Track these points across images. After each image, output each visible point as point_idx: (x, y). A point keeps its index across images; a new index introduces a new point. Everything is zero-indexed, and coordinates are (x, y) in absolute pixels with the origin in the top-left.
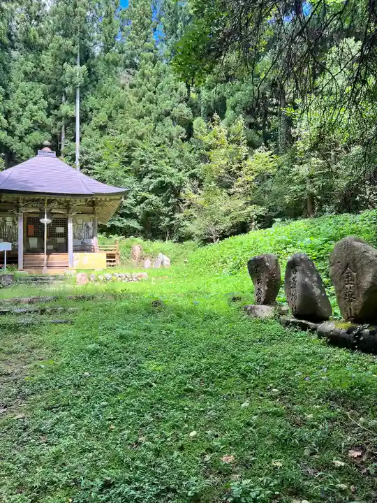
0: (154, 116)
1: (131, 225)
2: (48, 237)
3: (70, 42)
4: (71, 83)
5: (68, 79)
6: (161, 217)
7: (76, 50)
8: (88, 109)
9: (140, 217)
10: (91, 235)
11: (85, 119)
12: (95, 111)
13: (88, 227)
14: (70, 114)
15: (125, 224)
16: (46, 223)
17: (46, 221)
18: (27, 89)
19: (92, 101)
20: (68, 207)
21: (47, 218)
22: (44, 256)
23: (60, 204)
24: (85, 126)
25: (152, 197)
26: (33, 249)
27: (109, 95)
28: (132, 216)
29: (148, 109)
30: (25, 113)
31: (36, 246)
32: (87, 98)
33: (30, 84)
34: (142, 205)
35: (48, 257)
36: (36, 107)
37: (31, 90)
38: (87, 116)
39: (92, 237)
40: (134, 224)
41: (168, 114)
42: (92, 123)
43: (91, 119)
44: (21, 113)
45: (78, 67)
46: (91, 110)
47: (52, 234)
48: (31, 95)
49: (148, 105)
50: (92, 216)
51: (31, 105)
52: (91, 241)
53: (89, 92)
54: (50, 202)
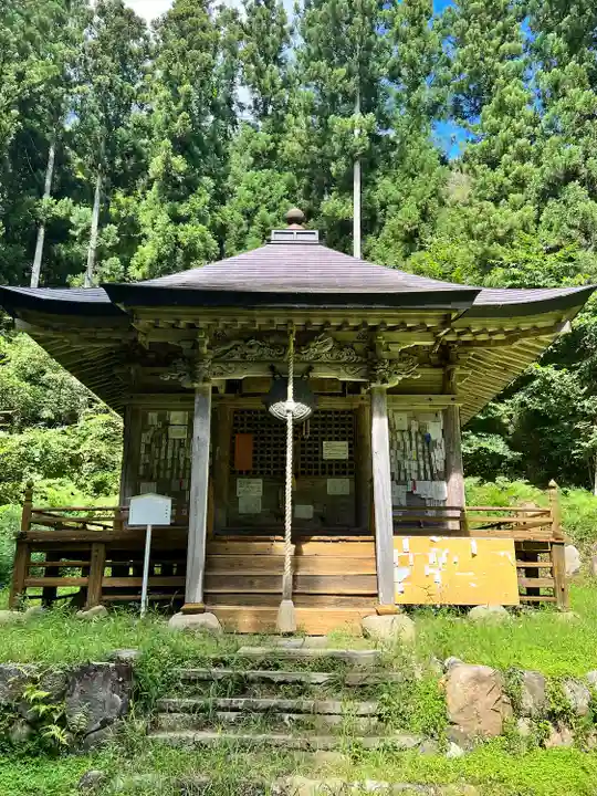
0: (532, 190)
1: (492, 449)
2: (296, 474)
3: (342, 71)
4: (343, 152)
5: (337, 146)
6: (580, 425)
7: (352, 85)
8: (378, 204)
9: (511, 429)
10: (440, 466)
11: (371, 224)
12: (392, 207)
13: (427, 439)
14: (342, 213)
15: (475, 447)
16: (289, 418)
17: (290, 408)
18: (256, 182)
19: (386, 187)
20: (370, 358)
21: (296, 399)
22: (284, 548)
23: (340, 345)
24: (371, 239)
25: (551, 372)
26: (249, 516)
27: (422, 169)
28: (491, 426)
29: (517, 176)
30: (253, 229)
31: (259, 509)
32: (375, 184)
33: (264, 174)
34: (519, 397)
35: (298, 552)
36: (273, 215)
37: (264, 185)
38: (374, 218)
39: (445, 476)
40: (497, 445)
41: (571, 175)
42: (386, 232)
43: (383, 224)
44: (245, 229)
45: (357, 116)
46: (383, 206)
47: (310, 465)
48: (265, 194)
49: (518, 167)
50: (442, 401)
51: (263, 211)
52: (440, 492)
53: (378, 172)
54: (306, 337)
